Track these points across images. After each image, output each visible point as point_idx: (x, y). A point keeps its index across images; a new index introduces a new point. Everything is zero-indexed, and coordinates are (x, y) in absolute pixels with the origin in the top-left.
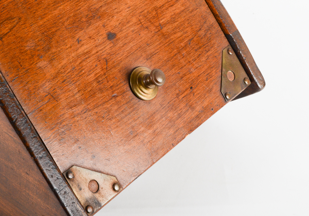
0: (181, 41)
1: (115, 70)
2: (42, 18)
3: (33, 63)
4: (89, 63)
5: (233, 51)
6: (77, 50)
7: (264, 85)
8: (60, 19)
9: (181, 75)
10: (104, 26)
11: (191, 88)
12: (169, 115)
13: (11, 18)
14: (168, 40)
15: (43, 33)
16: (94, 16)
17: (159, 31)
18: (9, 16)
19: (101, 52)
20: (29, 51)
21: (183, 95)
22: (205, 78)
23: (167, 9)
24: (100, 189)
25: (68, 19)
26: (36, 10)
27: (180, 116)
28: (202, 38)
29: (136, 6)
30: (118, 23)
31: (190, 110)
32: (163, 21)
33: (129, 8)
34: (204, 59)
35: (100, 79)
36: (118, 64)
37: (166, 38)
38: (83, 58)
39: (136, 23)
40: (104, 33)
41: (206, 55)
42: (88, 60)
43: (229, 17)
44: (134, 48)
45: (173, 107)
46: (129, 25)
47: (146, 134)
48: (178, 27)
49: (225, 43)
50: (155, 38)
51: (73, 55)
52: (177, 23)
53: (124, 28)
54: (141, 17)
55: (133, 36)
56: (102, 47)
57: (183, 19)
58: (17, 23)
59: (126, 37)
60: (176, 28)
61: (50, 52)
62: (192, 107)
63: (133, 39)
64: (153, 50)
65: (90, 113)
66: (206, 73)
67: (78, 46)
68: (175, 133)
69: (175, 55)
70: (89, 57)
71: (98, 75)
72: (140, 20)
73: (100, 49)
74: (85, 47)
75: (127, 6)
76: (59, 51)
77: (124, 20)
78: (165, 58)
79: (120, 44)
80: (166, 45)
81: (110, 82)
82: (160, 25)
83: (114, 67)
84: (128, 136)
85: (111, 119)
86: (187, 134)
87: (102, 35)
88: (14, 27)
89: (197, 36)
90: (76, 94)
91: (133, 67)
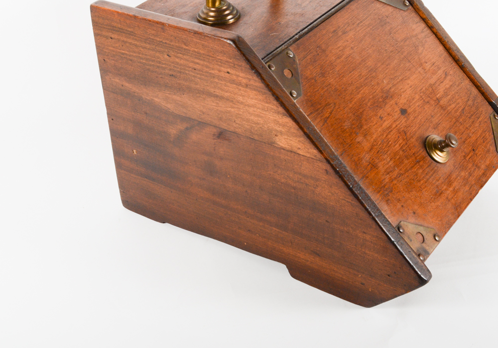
0: (456, 112)
1: (413, 140)
2: (351, 102)
3: (353, 139)
4: (393, 135)
5: (497, 115)
6: (381, 126)
8: (364, 101)
9: (463, 140)
10: (396, 104)
11: (473, 150)
12: (462, 174)
13: (329, 104)
14: (446, 111)
15: (354, 114)
16: (387, 97)
17: (438, 104)
18: (327, 102)
19: (399, 125)
20: (347, 130)
21: (469, 157)
22: (482, 141)
23: (439, 85)
24: (425, 240)
25: (369, 101)
26: (345, 96)
27: (470, 174)
28: (471, 107)
29: (416, 85)
30: (406, 101)
31: (477, 169)
32: (439, 95)
33: (411, 87)
34: (477, 125)
35: (404, 148)
36: (414, 134)
37: (445, 110)
38: (388, 132)
39: (419, 99)
40: (397, 109)
41: (478, 121)
42: (392, 133)
44: (423, 120)
45: (463, 168)
46: (414, 102)
47: (448, 192)
50: (436, 111)
51: (380, 130)
52: (450, 96)
53: (411, 104)
54: (422, 94)
55: (420, 110)
56: (399, 122)
57: (453, 92)
58: (334, 108)
59: (415, 112)
60: (450, 101)
61: (363, 129)
62: (478, 167)
63: (420, 113)
64: (437, 121)
65: (403, 176)
66: (482, 137)
67: (382, 122)
68: (470, 189)
69: (455, 123)
70: (392, 131)
71: (402, 145)
72: (421, 97)
73: (398, 123)
74: (387, 122)
75: (410, 85)
76: (369, 128)
77: (410, 98)
78: (448, 127)
79: (412, 118)
80: (446, 115)
81: (412, 150)
82: (437, 99)
83: (412, 137)
84: (435, 194)
85: (419, 181)
86: (479, 190)
87: (396, 112)
88: (332, 111)
89: (467, 105)
90: (389, 162)
91: (426, 136)
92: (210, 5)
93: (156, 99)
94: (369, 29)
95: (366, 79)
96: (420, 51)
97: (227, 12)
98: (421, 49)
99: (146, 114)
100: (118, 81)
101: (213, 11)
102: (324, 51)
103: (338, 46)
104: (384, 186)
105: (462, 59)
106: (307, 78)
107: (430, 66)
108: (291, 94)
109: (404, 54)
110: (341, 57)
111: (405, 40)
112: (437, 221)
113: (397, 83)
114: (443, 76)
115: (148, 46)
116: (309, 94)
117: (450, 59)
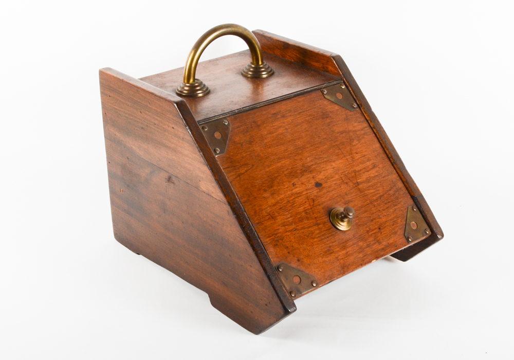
0: (373, 196)
1: (320, 207)
2: (269, 167)
3: (260, 194)
4: (300, 200)
5: (416, 208)
6: (292, 190)
7: (443, 236)
8: (282, 169)
9: (371, 218)
10: (313, 178)
11: (379, 228)
12: (360, 244)
13: (246, 164)
14: (363, 193)
15: (269, 176)
16: (307, 170)
17: (356, 186)
19: (310, 194)
21: (372, 232)
22: (392, 224)
23: (364, 173)
24: (302, 282)
25: (286, 170)
26: (265, 161)
27: (368, 246)
28: (391, 196)
29: (339, 168)
30: (324, 177)
31: (377, 244)
32: (360, 180)
34: (391, 211)
35: (308, 211)
36: (322, 204)
37: (361, 192)
38: (296, 196)
39: (338, 179)
40: (313, 182)
41: (394, 208)
42: (300, 198)
43: (415, 184)
44: (336, 195)
45: (362, 239)
46: (332, 179)
47: (340, 253)
48: (372, 186)
49: (411, 202)
50: (352, 191)
51: (289, 193)
52: (371, 183)
53: (329, 181)
54: (342, 176)
55: (336, 187)
56: (311, 191)
57: (376, 181)
58: (251, 168)
59: (330, 187)
60: (370, 186)
61: (272, 189)
62: (379, 242)
63: (335, 189)
64: (350, 199)
65: (298, 231)
66: (393, 221)
67: (293, 188)
68: (363, 257)
69: (368, 204)
70: (301, 196)
71: (306, 208)
72: (341, 177)
73: (309, 192)
74: (298, 189)
75: (332, 167)
76: (279, 189)
77: (329, 176)
78: (360, 205)
79: (325, 191)
80: (361, 197)
81: (315, 214)
82: (357, 182)
83: (319, 205)
84: (326, 252)
85: (314, 238)
86: (374, 260)
87: (311, 183)
88: (249, 170)
89: (387, 194)
90: (289, 218)
91: (333, 207)
92: (186, 81)
93: (134, 147)
94: (309, 118)
95: (290, 154)
96: (354, 144)
97: (198, 88)
98: (355, 142)
99: (128, 158)
100: (112, 131)
101: (187, 86)
102: (258, 126)
103: (274, 125)
104: (276, 234)
105: (395, 158)
106: (234, 142)
107: (360, 157)
108: (215, 151)
109: (336, 143)
110: (273, 133)
111: (342, 133)
112: (320, 272)
113: (320, 163)
114: (370, 167)
115: (129, 104)
116: (232, 154)
117: (384, 156)
